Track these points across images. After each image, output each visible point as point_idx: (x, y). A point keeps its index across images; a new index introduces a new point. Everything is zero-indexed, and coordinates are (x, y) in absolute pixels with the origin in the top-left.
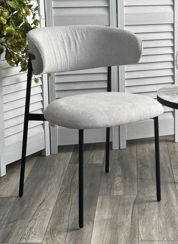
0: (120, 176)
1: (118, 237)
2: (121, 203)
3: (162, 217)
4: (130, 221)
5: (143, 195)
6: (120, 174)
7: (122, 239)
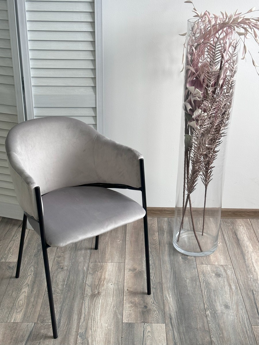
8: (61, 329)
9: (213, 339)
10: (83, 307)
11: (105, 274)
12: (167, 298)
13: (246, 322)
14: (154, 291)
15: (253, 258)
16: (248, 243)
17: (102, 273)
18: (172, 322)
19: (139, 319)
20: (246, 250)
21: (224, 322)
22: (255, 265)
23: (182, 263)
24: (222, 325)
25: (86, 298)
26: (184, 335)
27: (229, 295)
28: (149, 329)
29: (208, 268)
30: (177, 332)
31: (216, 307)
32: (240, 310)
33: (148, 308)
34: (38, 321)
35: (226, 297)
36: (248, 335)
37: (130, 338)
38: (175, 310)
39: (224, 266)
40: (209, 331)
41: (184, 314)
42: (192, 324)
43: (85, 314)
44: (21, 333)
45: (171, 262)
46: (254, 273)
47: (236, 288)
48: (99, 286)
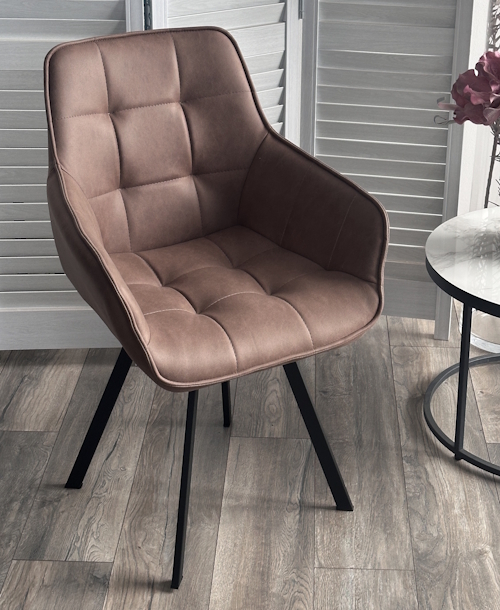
0: (278, 380)
1: (270, 554)
4: (298, 511)
6: (278, 377)
7: (280, 559)
8: (365, 449)
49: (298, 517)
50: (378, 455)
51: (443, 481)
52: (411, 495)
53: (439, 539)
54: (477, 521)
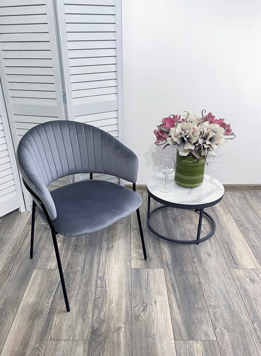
0: (60, 241)
1: (32, 332)
2: (50, 280)
3: (78, 302)
4: (50, 307)
5: (71, 269)
6: (61, 239)
7: (35, 335)
8: (85, 273)
9: (201, 280)
10: (101, 257)
11: (116, 232)
12: (163, 249)
13: (225, 266)
14: (154, 245)
15: (224, 219)
16: (220, 209)
17: (114, 231)
18: (169, 267)
19: (144, 265)
20: (219, 214)
21: (208, 267)
22: (226, 224)
23: (172, 223)
24: (207, 269)
25: (103, 250)
26: (179, 277)
27: (210, 246)
28: (151, 273)
29: (192, 227)
30: (173, 275)
31: (201, 255)
32: (219, 257)
33: (150, 257)
34: (67, 267)
35: (208, 248)
36: (227, 276)
37: (138, 280)
38: (170, 258)
39: (204, 225)
40: (198, 274)
41: (178, 261)
42: (184, 268)
43: (102, 262)
44: (55, 277)
45: (164, 223)
46: (227, 230)
47: (215, 241)
48: (112, 241)
49: (49, 310)
50: (89, 276)
51: (111, 289)
52: (97, 296)
53: (104, 321)
54: (120, 310)
